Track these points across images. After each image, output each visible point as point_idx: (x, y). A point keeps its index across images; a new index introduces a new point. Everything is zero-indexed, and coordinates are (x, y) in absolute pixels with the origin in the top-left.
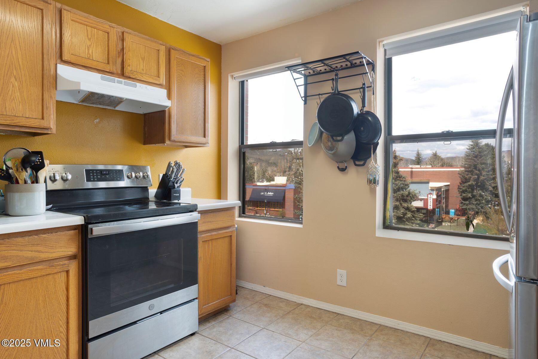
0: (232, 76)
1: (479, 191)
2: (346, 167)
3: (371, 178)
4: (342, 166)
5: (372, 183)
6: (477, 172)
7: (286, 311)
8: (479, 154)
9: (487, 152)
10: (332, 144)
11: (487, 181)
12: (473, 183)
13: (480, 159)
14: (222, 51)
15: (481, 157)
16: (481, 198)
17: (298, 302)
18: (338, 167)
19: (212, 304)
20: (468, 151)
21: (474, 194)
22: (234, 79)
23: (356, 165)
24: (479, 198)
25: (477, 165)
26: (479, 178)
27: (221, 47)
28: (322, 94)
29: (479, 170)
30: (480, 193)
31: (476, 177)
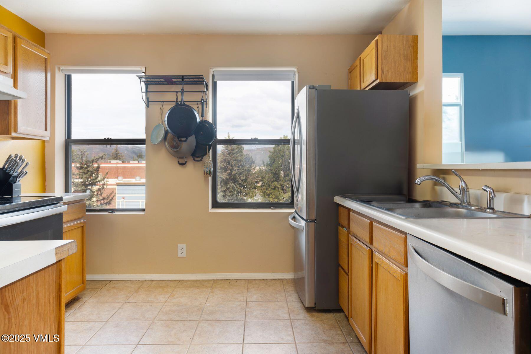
0: (59, 68)
1: (232, 184)
2: (186, 162)
3: (207, 170)
4: (182, 161)
5: (208, 174)
6: (230, 167)
7: (136, 288)
8: (231, 152)
9: (237, 150)
10: (177, 144)
11: (238, 175)
12: (228, 177)
13: (232, 156)
14: (45, 40)
15: (233, 154)
16: (234, 190)
17: (141, 280)
18: (178, 162)
19: (69, 293)
20: (223, 149)
21: (229, 186)
22: (61, 71)
23: (195, 160)
24: (232, 190)
25: (230, 161)
26: (232, 172)
27: (45, 35)
28: (164, 102)
29: (232, 166)
30: (233, 186)
31: (230, 171)
